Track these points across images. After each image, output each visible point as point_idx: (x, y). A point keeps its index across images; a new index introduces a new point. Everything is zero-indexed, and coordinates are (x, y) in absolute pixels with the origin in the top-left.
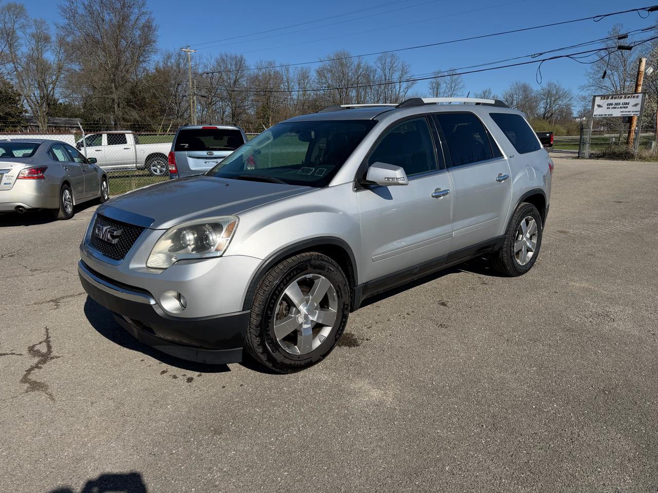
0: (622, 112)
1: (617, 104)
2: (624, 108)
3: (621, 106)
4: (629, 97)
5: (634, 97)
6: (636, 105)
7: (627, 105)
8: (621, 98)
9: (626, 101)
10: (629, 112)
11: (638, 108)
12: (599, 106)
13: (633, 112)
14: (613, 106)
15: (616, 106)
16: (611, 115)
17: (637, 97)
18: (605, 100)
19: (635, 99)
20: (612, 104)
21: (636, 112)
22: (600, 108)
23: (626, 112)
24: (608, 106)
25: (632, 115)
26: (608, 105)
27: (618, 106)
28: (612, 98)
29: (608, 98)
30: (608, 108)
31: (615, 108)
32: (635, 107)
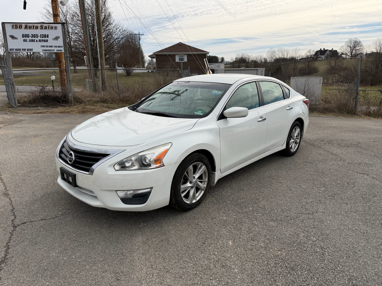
0: (43, 46)
1: (34, 36)
2: (44, 41)
3: (39, 38)
4: (46, 28)
5: (52, 28)
6: (57, 38)
7: (46, 38)
8: (37, 28)
9: (44, 32)
10: (51, 47)
11: (60, 42)
12: (12, 37)
13: (56, 47)
14: (30, 38)
15: (33, 38)
16: (31, 50)
17: (56, 28)
18: (18, 30)
19: (53, 31)
20: (27, 36)
21: (59, 47)
22: (14, 40)
23: (47, 46)
24: (24, 38)
25: (55, 51)
26: (23, 36)
27: (36, 39)
28: (26, 27)
29: (21, 27)
30: (25, 41)
31: (33, 41)
32: (56, 41)
